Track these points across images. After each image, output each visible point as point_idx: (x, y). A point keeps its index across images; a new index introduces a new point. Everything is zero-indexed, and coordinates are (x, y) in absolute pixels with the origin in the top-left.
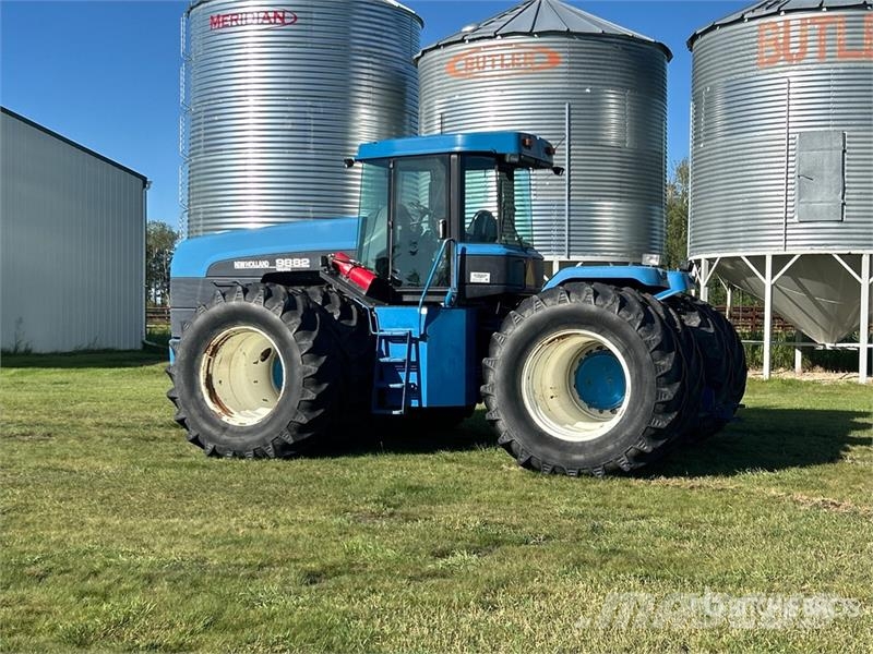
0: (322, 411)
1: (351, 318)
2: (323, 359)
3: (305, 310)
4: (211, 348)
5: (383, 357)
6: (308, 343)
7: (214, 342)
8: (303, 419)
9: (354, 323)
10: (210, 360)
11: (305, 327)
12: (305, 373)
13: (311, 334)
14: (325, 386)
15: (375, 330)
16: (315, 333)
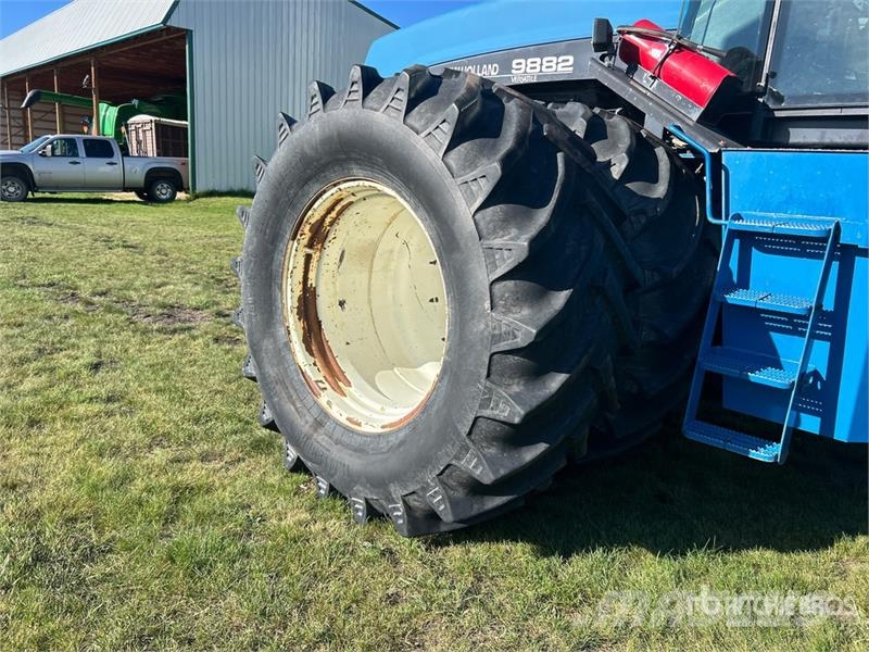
0: (542, 447)
1: (655, 179)
2: (560, 299)
3: (521, 139)
4: (306, 229)
5: (732, 288)
6: (514, 245)
7: (315, 215)
8: (510, 408)
9: (660, 190)
10: (308, 258)
11: (514, 190)
12: (496, 339)
13: (529, 218)
14: (556, 381)
15: (717, 214)
16: (543, 216)
